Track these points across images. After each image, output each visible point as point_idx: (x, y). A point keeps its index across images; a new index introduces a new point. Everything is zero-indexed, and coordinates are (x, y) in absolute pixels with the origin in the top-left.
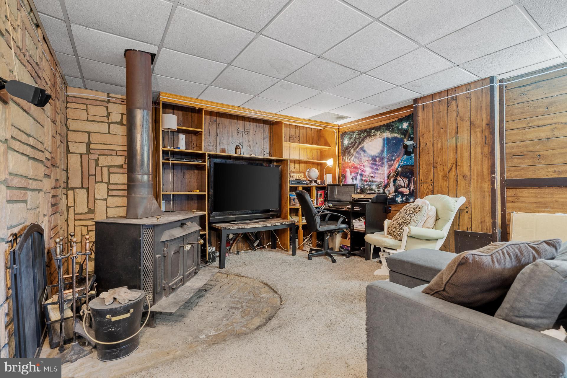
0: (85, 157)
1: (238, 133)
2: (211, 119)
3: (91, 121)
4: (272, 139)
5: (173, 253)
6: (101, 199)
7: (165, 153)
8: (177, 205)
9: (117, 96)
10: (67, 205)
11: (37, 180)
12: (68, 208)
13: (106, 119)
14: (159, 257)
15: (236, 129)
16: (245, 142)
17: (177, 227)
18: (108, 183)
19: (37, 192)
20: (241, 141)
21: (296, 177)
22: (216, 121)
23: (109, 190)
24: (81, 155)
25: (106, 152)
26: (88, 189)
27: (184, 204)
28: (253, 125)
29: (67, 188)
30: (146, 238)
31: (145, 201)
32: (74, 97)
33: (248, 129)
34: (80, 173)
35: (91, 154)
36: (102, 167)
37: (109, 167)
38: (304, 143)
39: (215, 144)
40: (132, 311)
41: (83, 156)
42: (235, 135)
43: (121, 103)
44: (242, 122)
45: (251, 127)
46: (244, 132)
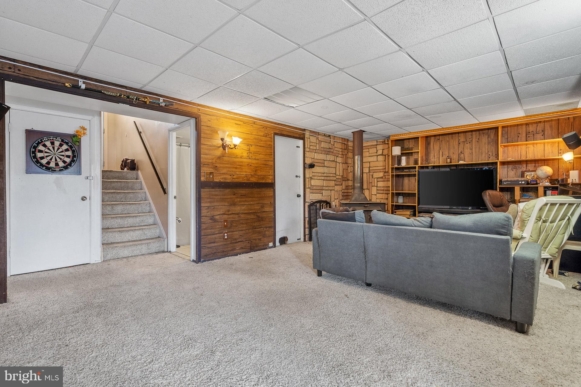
0: (368, 174)
1: (460, 143)
3: (371, 156)
6: (374, 195)
7: (393, 169)
8: (411, 200)
9: (380, 141)
11: (329, 187)
13: (376, 154)
15: (457, 141)
16: (466, 150)
18: (377, 187)
19: (330, 191)
20: (462, 150)
22: (439, 139)
23: (377, 190)
24: (367, 173)
25: (376, 171)
26: (369, 189)
33: (470, 139)
35: (370, 172)
36: (374, 178)
37: (377, 178)
39: (439, 156)
42: (456, 147)
43: (382, 144)
44: (464, 134)
45: (474, 136)
46: (465, 142)
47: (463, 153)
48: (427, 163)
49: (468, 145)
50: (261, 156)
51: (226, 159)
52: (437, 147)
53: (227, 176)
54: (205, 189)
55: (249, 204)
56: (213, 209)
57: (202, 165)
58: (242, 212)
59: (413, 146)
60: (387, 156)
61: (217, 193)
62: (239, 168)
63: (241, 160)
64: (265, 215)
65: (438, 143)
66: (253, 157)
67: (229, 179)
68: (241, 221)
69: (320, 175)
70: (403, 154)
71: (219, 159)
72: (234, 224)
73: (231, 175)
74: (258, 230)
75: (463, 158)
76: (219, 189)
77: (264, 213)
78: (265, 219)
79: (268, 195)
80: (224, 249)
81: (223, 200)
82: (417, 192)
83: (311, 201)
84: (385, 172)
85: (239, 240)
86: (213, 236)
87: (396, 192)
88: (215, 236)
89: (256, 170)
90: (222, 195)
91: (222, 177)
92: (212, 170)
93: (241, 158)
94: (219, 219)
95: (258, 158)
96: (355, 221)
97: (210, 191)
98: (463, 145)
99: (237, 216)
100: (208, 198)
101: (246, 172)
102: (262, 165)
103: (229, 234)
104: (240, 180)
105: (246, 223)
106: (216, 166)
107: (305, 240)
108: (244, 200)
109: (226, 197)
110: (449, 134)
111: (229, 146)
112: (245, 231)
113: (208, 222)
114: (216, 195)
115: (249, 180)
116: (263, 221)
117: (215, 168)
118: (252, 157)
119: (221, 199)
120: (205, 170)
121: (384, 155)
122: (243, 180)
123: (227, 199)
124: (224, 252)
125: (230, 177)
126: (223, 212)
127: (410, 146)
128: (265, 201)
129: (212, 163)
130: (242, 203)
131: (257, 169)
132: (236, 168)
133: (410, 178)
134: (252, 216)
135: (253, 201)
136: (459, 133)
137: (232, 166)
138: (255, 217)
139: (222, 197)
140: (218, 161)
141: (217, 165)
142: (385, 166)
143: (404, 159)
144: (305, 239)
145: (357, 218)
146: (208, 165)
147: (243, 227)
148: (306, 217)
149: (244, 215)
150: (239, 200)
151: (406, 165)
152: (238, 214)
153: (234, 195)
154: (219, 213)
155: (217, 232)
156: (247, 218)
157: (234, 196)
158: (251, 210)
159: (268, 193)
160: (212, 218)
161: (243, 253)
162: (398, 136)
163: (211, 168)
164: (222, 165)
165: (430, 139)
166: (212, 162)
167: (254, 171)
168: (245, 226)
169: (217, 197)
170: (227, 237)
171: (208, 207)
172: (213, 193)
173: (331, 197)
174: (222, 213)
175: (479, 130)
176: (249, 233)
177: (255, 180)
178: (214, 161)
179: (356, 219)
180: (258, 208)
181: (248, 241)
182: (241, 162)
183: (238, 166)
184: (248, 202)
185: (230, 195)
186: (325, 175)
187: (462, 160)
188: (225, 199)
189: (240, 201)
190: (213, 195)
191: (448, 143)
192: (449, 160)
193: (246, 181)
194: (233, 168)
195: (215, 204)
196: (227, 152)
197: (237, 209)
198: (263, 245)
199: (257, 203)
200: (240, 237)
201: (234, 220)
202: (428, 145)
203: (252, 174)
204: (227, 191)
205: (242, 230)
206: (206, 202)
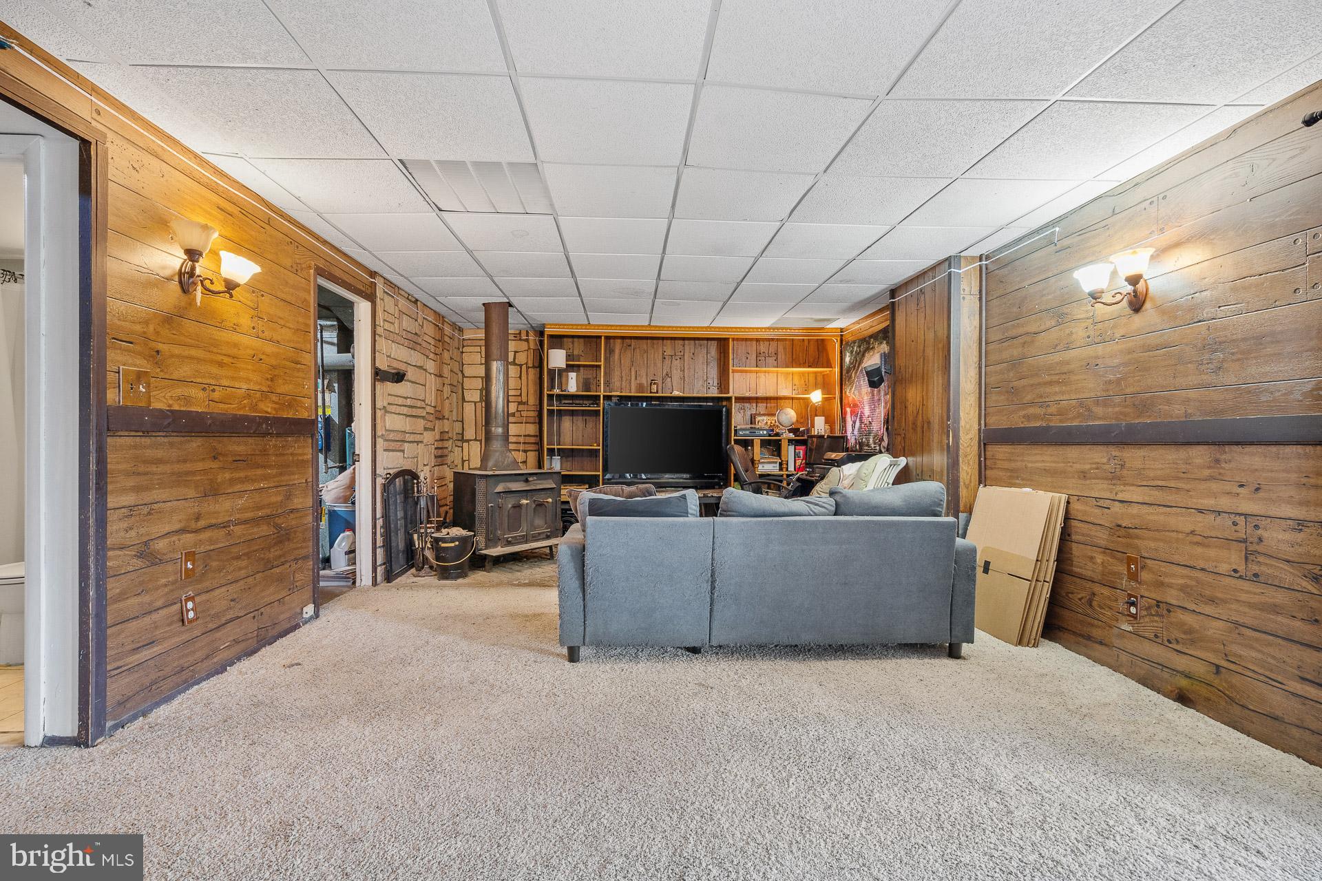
1: (665, 358)
2: (623, 343)
4: (722, 363)
5: (510, 506)
7: (550, 397)
9: (511, 332)
10: (463, 458)
11: (415, 433)
12: (463, 461)
14: (492, 506)
15: (661, 353)
16: (675, 372)
17: (520, 481)
19: (416, 444)
21: (767, 423)
22: (630, 346)
24: (475, 403)
27: (585, 463)
28: (689, 345)
29: (463, 440)
30: (480, 486)
31: (497, 454)
32: (469, 340)
33: (681, 352)
34: (474, 421)
38: (788, 367)
39: (631, 378)
40: (457, 543)
41: (477, 404)
42: (659, 364)
44: (671, 342)
45: (687, 348)
46: (673, 357)
47: (670, 375)
48: (611, 388)
49: (677, 363)
50: (286, 334)
51: (189, 326)
52: (626, 362)
53: (194, 392)
54: (118, 439)
55: (257, 487)
56: (149, 513)
57: (108, 341)
58: (238, 516)
60: (524, 367)
61: (160, 453)
62: (228, 365)
63: (236, 337)
64: (294, 522)
65: (629, 354)
66: (266, 333)
67: (199, 402)
68: (235, 550)
69: (400, 401)
70: (570, 368)
71: (169, 324)
72: (214, 564)
73: (204, 389)
74: (277, 570)
75: (670, 385)
76: (166, 440)
77: (292, 516)
78: (295, 532)
79: (300, 458)
80: (182, 661)
81: (180, 479)
82: (600, 448)
83: (386, 472)
84: (520, 403)
85: (228, 617)
86: (147, 620)
88: (155, 616)
89: (275, 376)
90: (179, 461)
91: (178, 392)
92: (143, 365)
93: (235, 330)
94: (165, 552)
95: (279, 338)
97: (135, 447)
98: (670, 362)
99: (222, 532)
100: (128, 474)
101: (248, 380)
102: (288, 363)
103: (198, 599)
104: (232, 409)
105: (247, 555)
106: (158, 352)
107: (375, 583)
108: (242, 474)
109: (189, 466)
110: (647, 338)
111: (207, 283)
112: (245, 580)
113: (131, 569)
114: (160, 461)
115: (254, 407)
116: (289, 539)
117: (152, 356)
118: (263, 332)
119: (173, 474)
120: (120, 361)
121: (516, 365)
122: (240, 409)
123: (193, 473)
124: (182, 670)
125: (201, 394)
126: (180, 521)
127: (576, 353)
128: (292, 477)
129: (144, 335)
130: (238, 487)
131: (276, 372)
132: (221, 364)
133: (574, 418)
134: (264, 530)
135: (265, 478)
136: (663, 339)
137: (208, 356)
138: (272, 530)
139: (177, 467)
140: (165, 332)
141: (160, 347)
142: (521, 389)
143: (572, 377)
144: (375, 578)
146: (131, 343)
147: (240, 569)
148: (377, 517)
149: (243, 526)
150: (227, 476)
151: (577, 391)
152: (225, 525)
153: (215, 458)
154: (167, 529)
155: (159, 603)
156: (250, 537)
157: (215, 465)
158: (260, 508)
159: (300, 451)
160: (147, 554)
161: (239, 659)
162: (563, 328)
163: (140, 354)
164: (177, 350)
165: (614, 344)
166: (144, 333)
167: (267, 379)
168: (243, 563)
169: (161, 468)
170: (196, 614)
171: (131, 508)
172: (149, 453)
173: (417, 460)
174: (177, 526)
175: (694, 339)
176: (256, 585)
177: (272, 408)
178: (151, 328)
179: (690, 511)
180: (279, 498)
181: (252, 615)
182: (236, 345)
183: (226, 360)
184: (254, 481)
185: (203, 459)
186: (409, 402)
188: (188, 473)
189: (232, 481)
190: (146, 462)
191: (645, 355)
192: (654, 388)
193: (247, 412)
194: (212, 362)
195: (157, 494)
196: (199, 304)
197: (223, 508)
198: (289, 618)
199: (276, 484)
200: (232, 603)
201: (212, 548)
202: (610, 354)
203: (265, 389)
204: (195, 444)
205: (237, 581)
206: (124, 491)
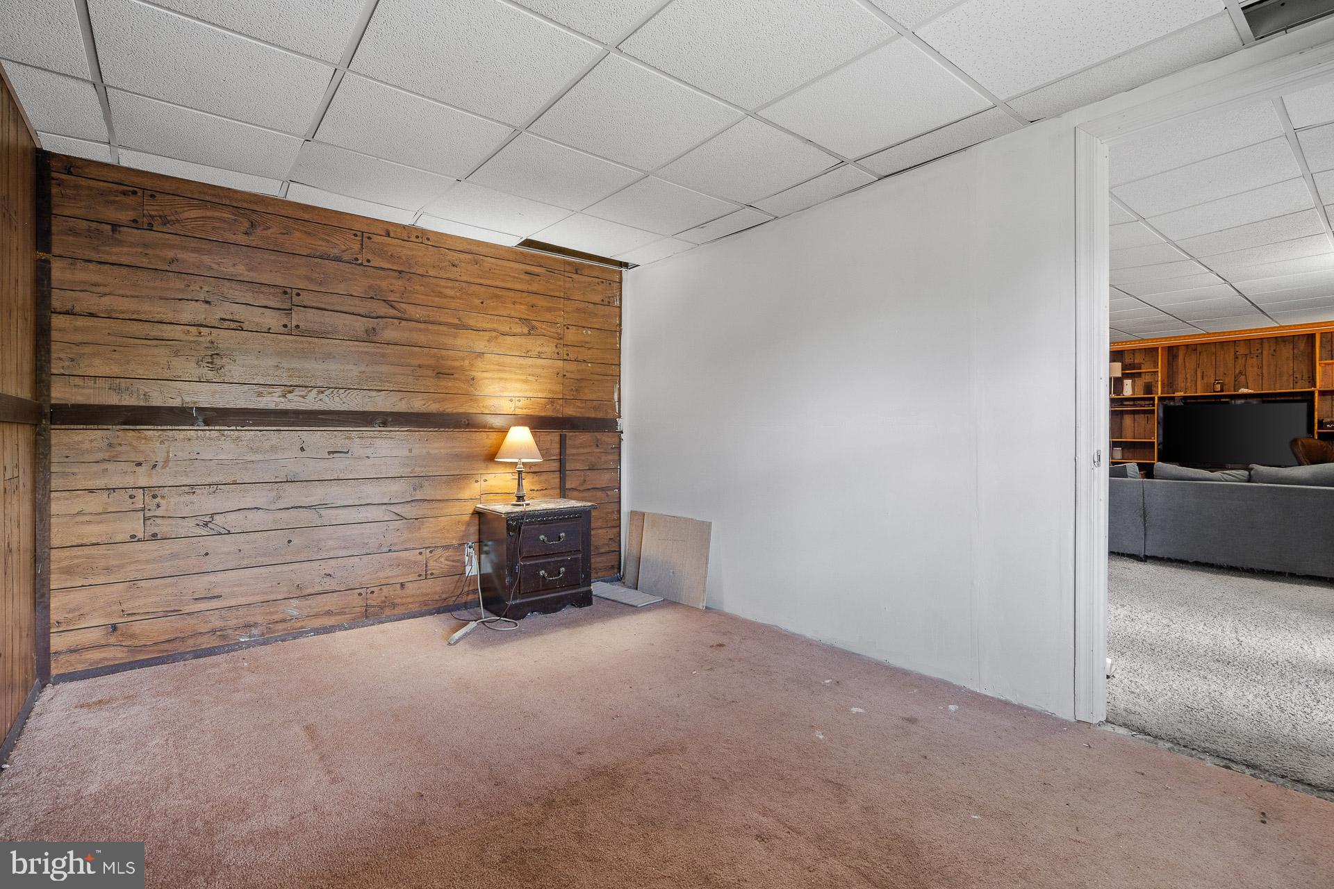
1: (1237, 358)
2: (1188, 351)
20: (1242, 369)
22: (1196, 352)
28: (1269, 343)
33: (1257, 353)
39: (1195, 379)
42: (1230, 364)
44: (1245, 342)
45: (1266, 348)
46: (1248, 356)
47: (1244, 373)
48: (1171, 390)
49: (1254, 361)
52: (1191, 363)
59: (1142, 361)
65: (1194, 358)
70: (1125, 376)
75: (1245, 382)
82: (1156, 440)
87: (1114, 440)
96: (1126, 477)
98: (1243, 361)
110: (1217, 342)
127: (1136, 361)
133: (1136, 416)
143: (1128, 384)
145: (1130, 472)
151: (1132, 395)
165: (1179, 351)
175: (1275, 339)
179: (1129, 475)
187: (1243, 387)
191: (1213, 357)
192: (1218, 387)
202: (1173, 359)
